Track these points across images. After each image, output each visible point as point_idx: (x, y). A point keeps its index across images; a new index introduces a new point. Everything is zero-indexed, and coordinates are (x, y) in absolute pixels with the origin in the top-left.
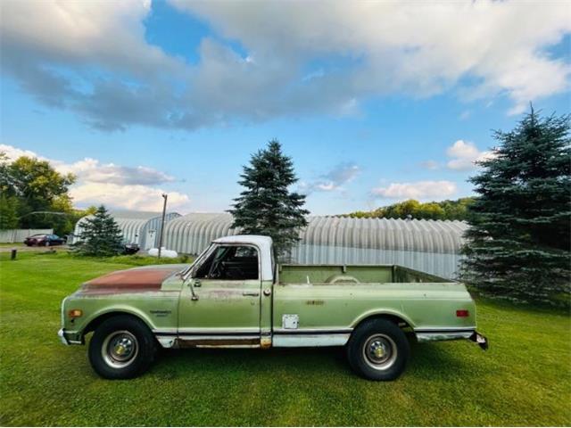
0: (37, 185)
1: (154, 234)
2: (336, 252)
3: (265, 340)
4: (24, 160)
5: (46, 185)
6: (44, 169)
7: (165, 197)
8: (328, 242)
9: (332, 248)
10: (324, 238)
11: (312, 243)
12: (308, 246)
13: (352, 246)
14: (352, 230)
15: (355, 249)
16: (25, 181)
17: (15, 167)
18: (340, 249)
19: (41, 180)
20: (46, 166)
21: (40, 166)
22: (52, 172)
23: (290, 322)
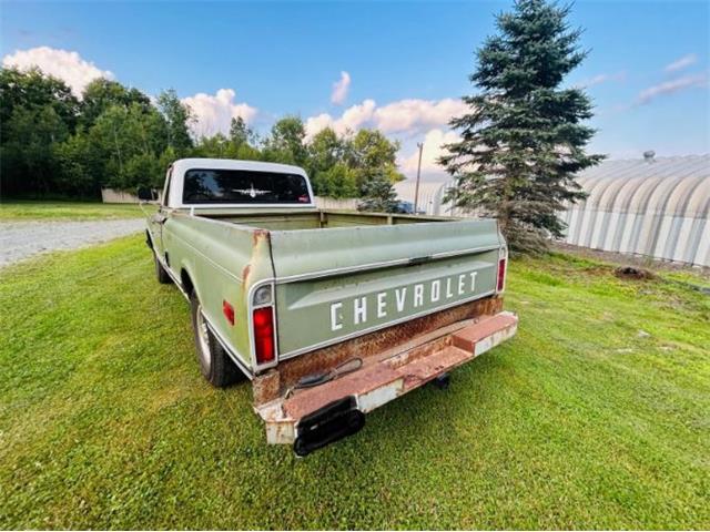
0: (372, 156)
4: (363, 132)
5: (378, 154)
6: (376, 139)
7: (420, 147)
16: (365, 153)
17: (357, 139)
19: (374, 150)
20: (377, 135)
21: (373, 135)
22: (383, 140)
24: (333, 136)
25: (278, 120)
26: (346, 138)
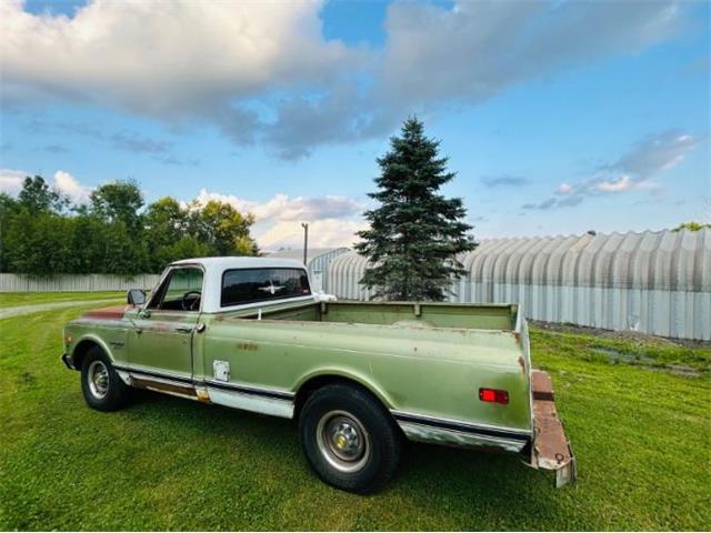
0: (223, 229)
1: (320, 275)
2: (576, 298)
3: (200, 391)
4: (212, 204)
5: (229, 228)
6: (227, 212)
7: (306, 227)
8: (560, 281)
9: (567, 291)
10: (551, 273)
11: (529, 281)
12: (522, 287)
13: (610, 285)
14: (612, 256)
15: (616, 292)
16: (215, 226)
17: (206, 212)
18: (583, 291)
19: (225, 224)
20: (228, 208)
21: (224, 208)
22: (235, 213)
23: (220, 370)
24: (176, 207)
25: (102, 185)
26: (193, 209)
